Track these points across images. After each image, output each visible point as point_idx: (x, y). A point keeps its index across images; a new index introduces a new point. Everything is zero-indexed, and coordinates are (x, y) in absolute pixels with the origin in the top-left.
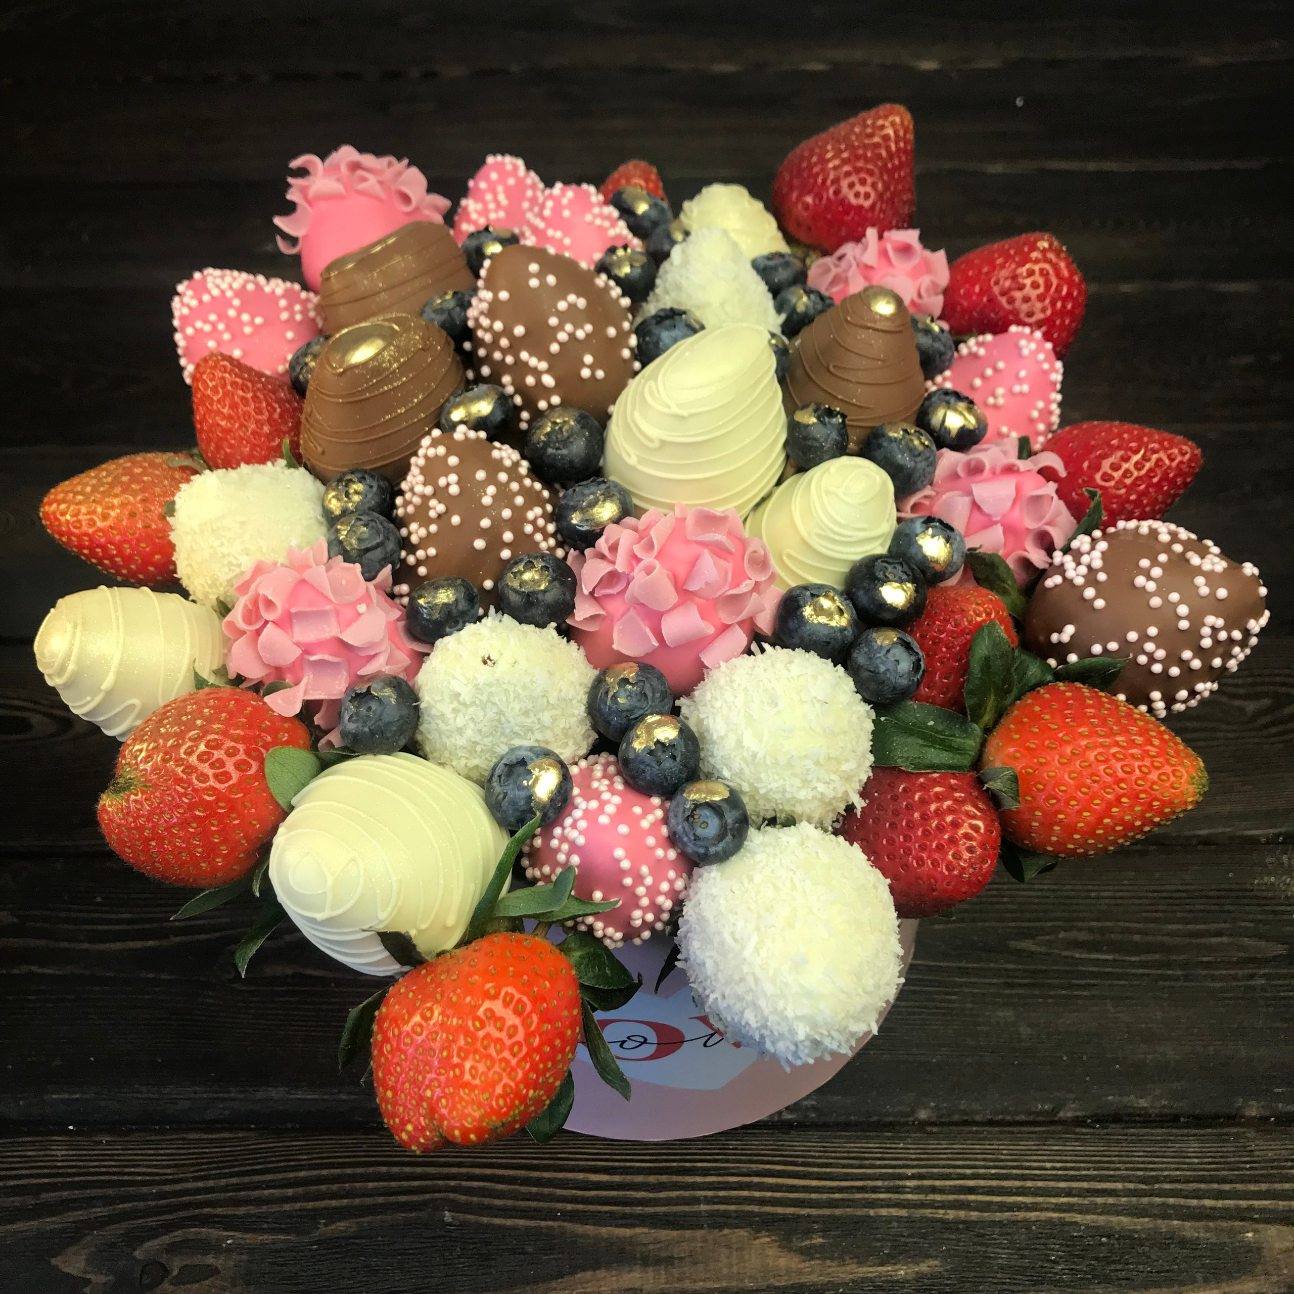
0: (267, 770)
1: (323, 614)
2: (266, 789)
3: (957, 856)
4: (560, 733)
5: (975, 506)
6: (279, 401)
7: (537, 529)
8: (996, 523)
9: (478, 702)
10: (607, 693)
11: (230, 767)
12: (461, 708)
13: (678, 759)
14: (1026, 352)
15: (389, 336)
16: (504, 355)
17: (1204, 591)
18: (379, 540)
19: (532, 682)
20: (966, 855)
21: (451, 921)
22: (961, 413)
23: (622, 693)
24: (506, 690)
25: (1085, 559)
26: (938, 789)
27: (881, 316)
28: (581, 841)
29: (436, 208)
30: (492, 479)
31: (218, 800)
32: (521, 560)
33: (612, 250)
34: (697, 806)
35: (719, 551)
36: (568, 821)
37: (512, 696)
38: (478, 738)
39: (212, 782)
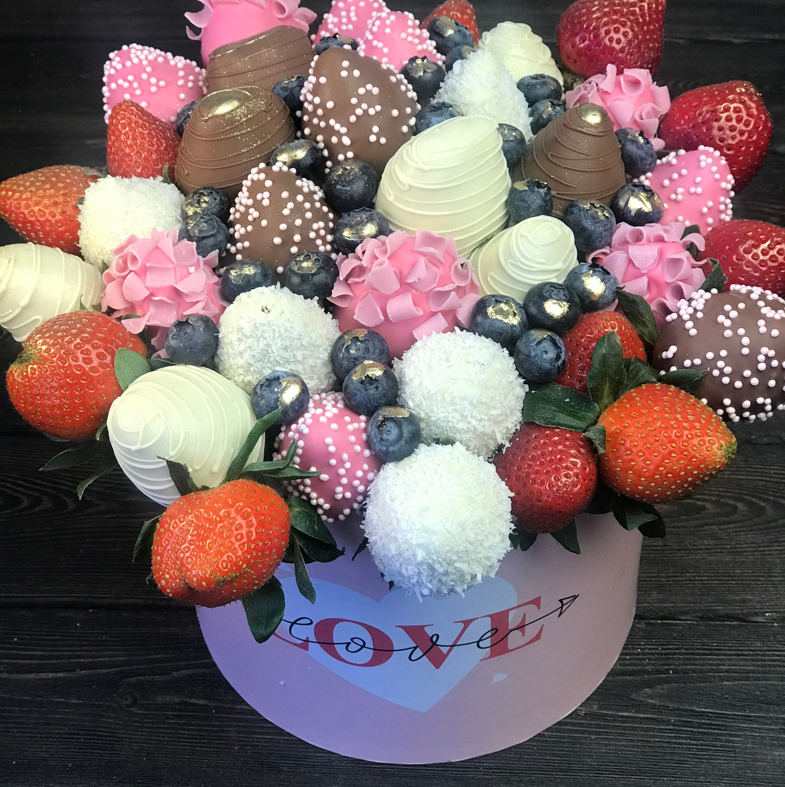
0: (115, 362)
1: (167, 270)
2: (114, 375)
3: (558, 479)
4: (308, 369)
5: (630, 262)
6: (166, 139)
7: (318, 236)
8: (644, 275)
9: (254, 336)
10: (343, 345)
11: (93, 356)
12: (244, 338)
13: (380, 389)
14: (703, 164)
15: (243, 100)
16: (320, 121)
17: (763, 330)
18: (213, 232)
19: (292, 328)
20: (564, 479)
21: (215, 469)
22: (641, 200)
23: (354, 347)
24: (274, 330)
25: (694, 303)
26: (556, 438)
27: (588, 123)
28: (306, 431)
29: (305, 18)
30: (292, 198)
31: (81, 375)
32: (303, 254)
33: (413, 60)
34: (386, 419)
35: (433, 261)
36: (301, 420)
37: (277, 335)
38: (252, 361)
39: (80, 363)
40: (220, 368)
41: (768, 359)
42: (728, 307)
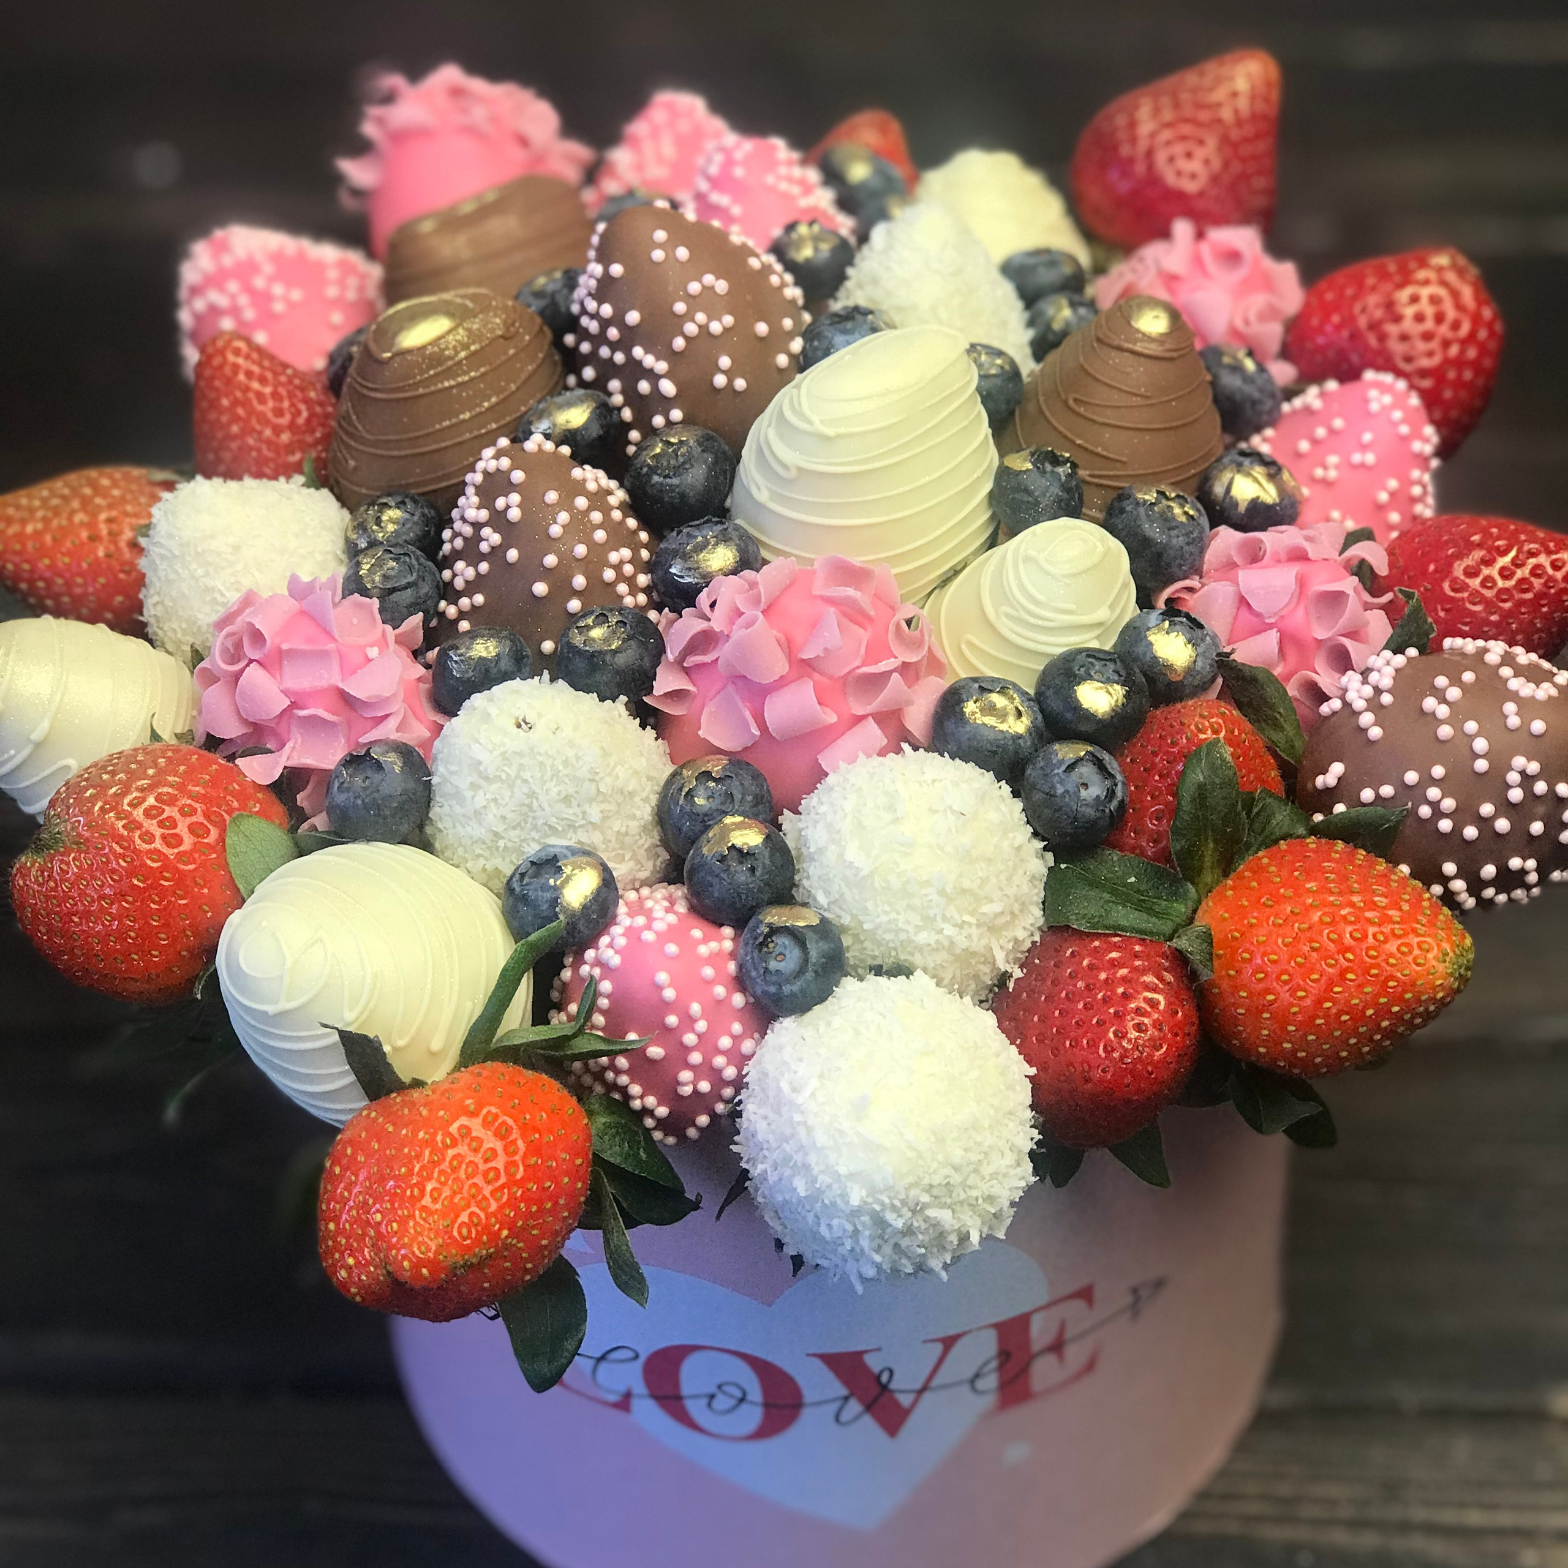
0: (228, 841)
1: (324, 655)
2: (225, 866)
3: (1121, 1035)
4: (613, 840)
5: (1243, 602)
7: (621, 577)
8: (1270, 626)
9: (504, 776)
10: (681, 789)
11: (182, 829)
12: (482, 782)
13: (758, 873)
14: (1374, 407)
15: (459, 314)
16: (613, 351)
17: (1514, 721)
18: (411, 579)
19: (578, 758)
20: (1133, 1034)
21: (436, 1045)
22: (1256, 480)
23: (701, 791)
24: (542, 763)
25: (1373, 677)
26: (1114, 955)
27: (1144, 334)
28: (615, 960)
29: (570, 158)
30: (566, 503)
31: (161, 870)
32: (592, 613)
33: (791, 227)
34: (774, 931)
35: (853, 614)
36: (604, 940)
37: (549, 774)
38: (500, 828)
39: (158, 844)
40: (437, 846)
41: (1527, 780)
42: (1441, 681)
